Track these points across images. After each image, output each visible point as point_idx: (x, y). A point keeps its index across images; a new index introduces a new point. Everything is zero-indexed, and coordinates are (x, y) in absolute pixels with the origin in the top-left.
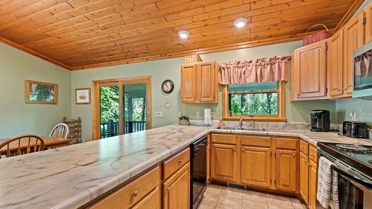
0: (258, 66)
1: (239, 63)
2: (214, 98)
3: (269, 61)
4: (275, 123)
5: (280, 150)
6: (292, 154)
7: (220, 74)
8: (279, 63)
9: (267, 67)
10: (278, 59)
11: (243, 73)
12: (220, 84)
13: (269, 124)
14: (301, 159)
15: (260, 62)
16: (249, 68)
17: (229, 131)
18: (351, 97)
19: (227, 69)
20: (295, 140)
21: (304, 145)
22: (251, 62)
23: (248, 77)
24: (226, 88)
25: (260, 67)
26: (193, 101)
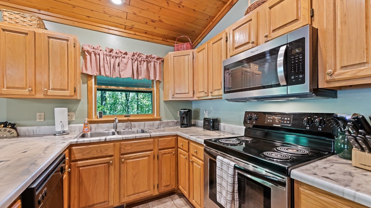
0: (134, 60)
1: (111, 51)
2: (75, 91)
3: (146, 58)
4: (151, 123)
5: (162, 151)
6: (172, 153)
7: (84, 59)
8: (154, 62)
9: (143, 63)
10: (153, 58)
11: (117, 65)
12: (83, 74)
13: (146, 123)
14: (180, 156)
15: (136, 56)
16: (125, 61)
17: (103, 138)
18: (222, 98)
19: (95, 54)
20: (174, 138)
21: (182, 142)
22: (126, 54)
23: (122, 70)
24: (93, 80)
25: (136, 62)
26: (28, 93)
